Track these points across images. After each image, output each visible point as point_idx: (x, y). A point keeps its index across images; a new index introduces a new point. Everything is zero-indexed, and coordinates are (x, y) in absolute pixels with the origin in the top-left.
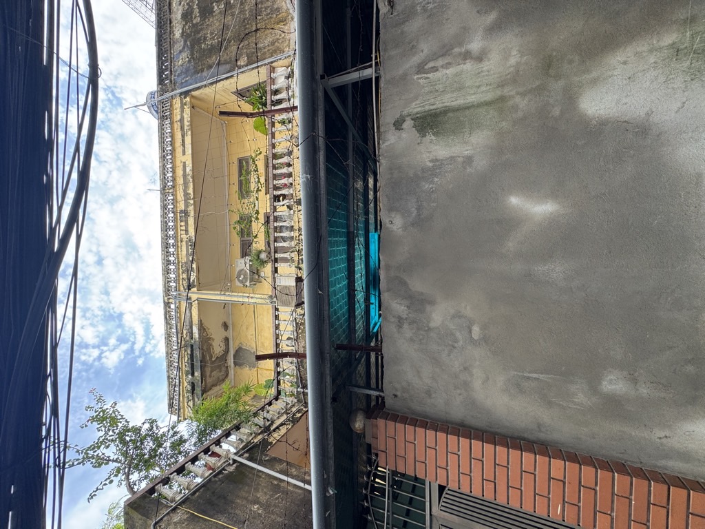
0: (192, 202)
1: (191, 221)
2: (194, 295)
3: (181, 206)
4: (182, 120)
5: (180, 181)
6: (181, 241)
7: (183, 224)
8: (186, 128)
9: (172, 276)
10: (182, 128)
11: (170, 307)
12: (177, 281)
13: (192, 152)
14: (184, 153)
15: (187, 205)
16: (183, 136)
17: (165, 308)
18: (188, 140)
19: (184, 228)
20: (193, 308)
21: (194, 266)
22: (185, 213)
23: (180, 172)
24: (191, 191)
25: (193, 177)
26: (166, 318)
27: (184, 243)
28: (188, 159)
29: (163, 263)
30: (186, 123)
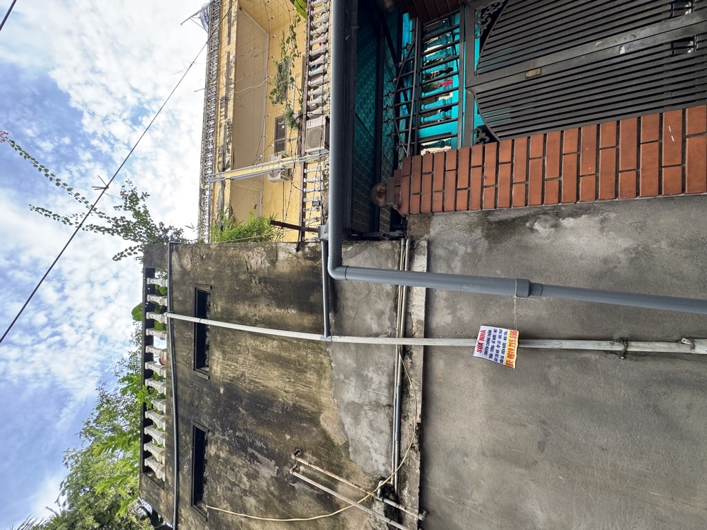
0: (232, 86)
1: (231, 104)
2: (229, 174)
3: (223, 93)
4: (229, 14)
5: (224, 69)
6: (220, 127)
7: (223, 109)
8: (233, 18)
9: (210, 163)
10: (229, 21)
11: (205, 194)
12: (214, 161)
13: (237, 40)
14: (229, 43)
15: (228, 90)
16: (230, 28)
17: (201, 194)
18: (234, 29)
19: (223, 113)
20: (226, 188)
21: (230, 147)
22: (226, 99)
23: (224, 61)
24: (232, 76)
25: (235, 63)
26: (200, 204)
27: (223, 128)
28: (232, 48)
29: (202, 152)
30: (233, 14)
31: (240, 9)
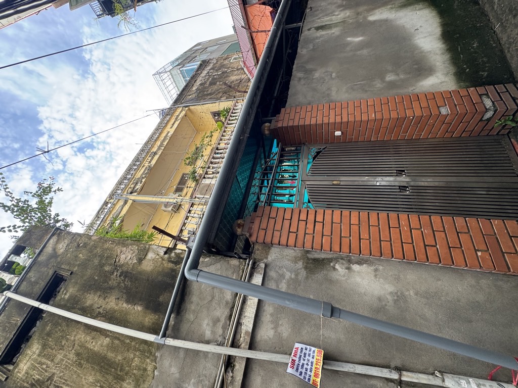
0: (163, 148)
1: (156, 157)
2: (134, 197)
3: (154, 150)
4: (178, 116)
5: (162, 138)
6: (143, 167)
7: (150, 158)
8: (179, 118)
9: (123, 186)
10: (176, 119)
11: (107, 206)
12: (126, 186)
13: (177, 128)
14: (171, 128)
15: (159, 148)
16: (175, 122)
17: (103, 205)
18: (177, 123)
19: (149, 160)
20: (126, 205)
21: (144, 180)
22: (155, 153)
23: (164, 135)
24: (165, 143)
25: (170, 138)
26: (99, 212)
27: (144, 168)
28: (172, 131)
29: (121, 178)
30: (180, 116)
31: (186, 116)
